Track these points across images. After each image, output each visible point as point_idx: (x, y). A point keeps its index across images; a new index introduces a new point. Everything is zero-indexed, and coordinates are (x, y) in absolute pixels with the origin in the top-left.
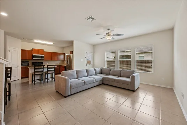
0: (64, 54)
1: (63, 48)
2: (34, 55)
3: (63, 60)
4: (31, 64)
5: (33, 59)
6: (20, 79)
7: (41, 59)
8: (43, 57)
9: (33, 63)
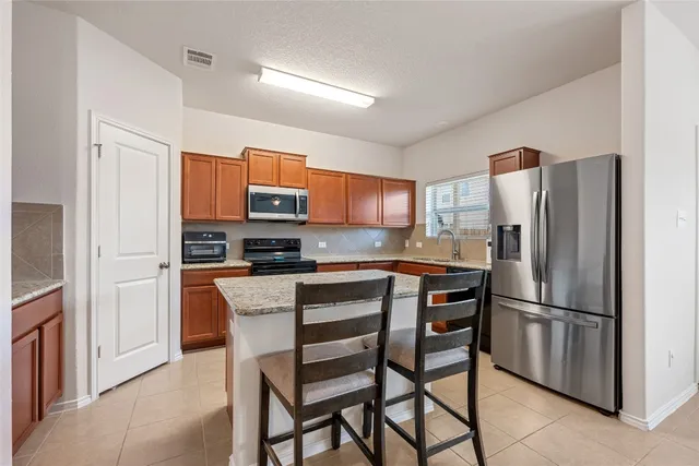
0: (410, 186)
1: (402, 147)
2: (253, 189)
3: (405, 223)
4: (239, 250)
5: (252, 215)
6: (178, 355)
7: (291, 216)
8: (304, 200)
9: (246, 242)
